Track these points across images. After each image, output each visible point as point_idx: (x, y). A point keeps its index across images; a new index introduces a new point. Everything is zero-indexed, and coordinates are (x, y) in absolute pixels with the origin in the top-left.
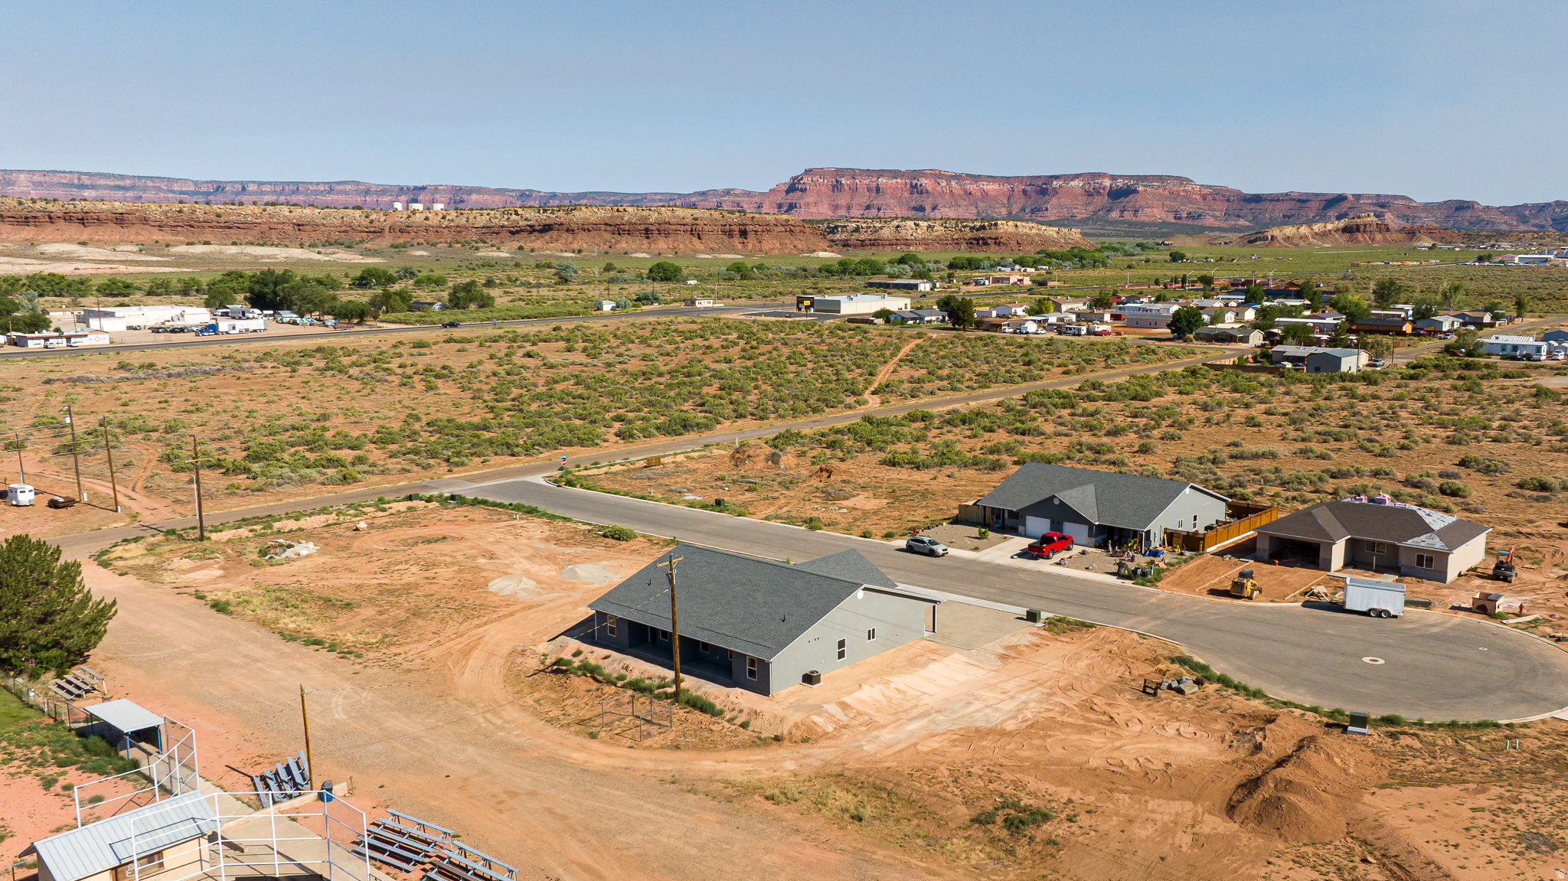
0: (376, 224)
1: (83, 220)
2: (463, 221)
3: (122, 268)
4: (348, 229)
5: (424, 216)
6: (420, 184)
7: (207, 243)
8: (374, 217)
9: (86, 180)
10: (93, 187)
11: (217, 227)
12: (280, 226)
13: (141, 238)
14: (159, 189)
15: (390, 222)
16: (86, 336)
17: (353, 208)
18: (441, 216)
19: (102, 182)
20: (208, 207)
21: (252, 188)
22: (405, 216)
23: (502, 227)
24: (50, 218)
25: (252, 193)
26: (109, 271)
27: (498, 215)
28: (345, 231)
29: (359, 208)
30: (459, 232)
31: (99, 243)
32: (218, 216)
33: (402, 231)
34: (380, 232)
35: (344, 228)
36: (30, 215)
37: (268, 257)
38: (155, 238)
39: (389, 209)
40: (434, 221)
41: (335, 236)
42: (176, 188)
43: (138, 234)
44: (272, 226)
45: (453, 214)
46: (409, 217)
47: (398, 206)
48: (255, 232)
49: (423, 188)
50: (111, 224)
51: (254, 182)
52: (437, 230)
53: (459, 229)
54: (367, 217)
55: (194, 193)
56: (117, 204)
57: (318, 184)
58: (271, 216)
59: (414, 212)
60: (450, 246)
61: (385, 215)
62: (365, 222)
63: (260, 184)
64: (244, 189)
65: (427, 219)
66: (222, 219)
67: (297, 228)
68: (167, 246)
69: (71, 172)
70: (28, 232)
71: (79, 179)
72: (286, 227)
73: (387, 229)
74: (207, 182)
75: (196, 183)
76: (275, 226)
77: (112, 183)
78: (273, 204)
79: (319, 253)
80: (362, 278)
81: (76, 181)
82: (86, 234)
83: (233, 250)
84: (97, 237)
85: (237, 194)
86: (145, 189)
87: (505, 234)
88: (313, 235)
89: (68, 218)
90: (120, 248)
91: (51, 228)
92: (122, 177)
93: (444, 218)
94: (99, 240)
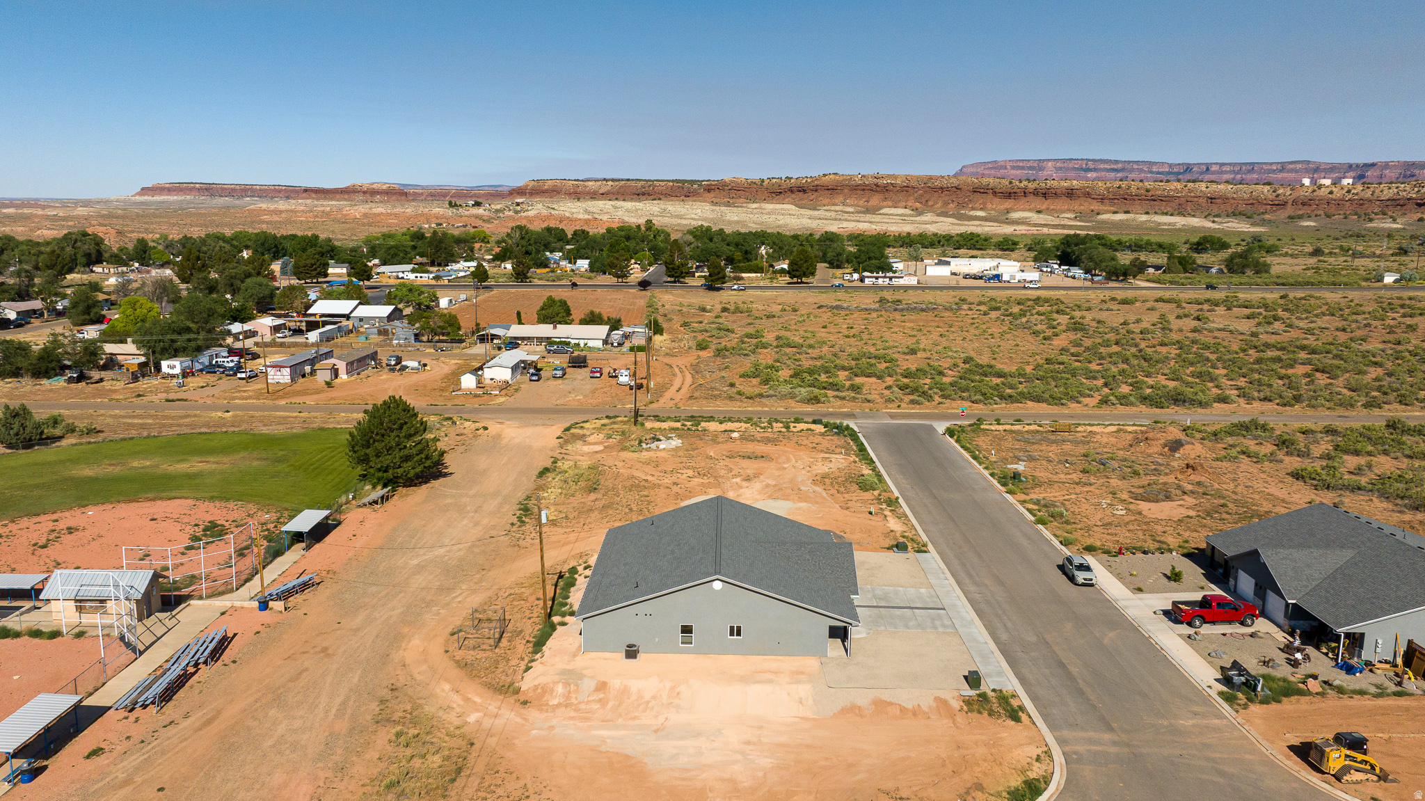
0: (1281, 198)
1: (1045, 194)
2: (1368, 194)
3: (1045, 230)
4: (1255, 202)
5: (1329, 190)
6: (1370, 161)
7: (1127, 212)
8: (1281, 191)
9: (1091, 165)
10: (1095, 170)
11: (1145, 200)
12: (1196, 199)
13: (1082, 208)
14: (1141, 171)
15: (1295, 195)
16: (902, 277)
17: (1264, 184)
18: (1346, 189)
19: (1102, 166)
20: (1141, 184)
21: (1214, 168)
22: (1310, 190)
23: (1409, 199)
24: (1025, 193)
25: (1214, 173)
26: (1035, 232)
27: (1408, 189)
28: (1252, 204)
29: (1269, 184)
30: (1362, 205)
31: (1049, 211)
32: (1148, 191)
33: (1304, 204)
34: (1283, 205)
35: (1251, 201)
36: (1012, 191)
37: (1169, 224)
38: (1092, 208)
39: (1295, 185)
40: (1338, 193)
41: (1242, 208)
42: (1155, 169)
43: (1081, 205)
44: (1189, 199)
45: (1359, 187)
46: (1314, 191)
47: (1307, 182)
48: (1175, 204)
49: (1373, 165)
50: (1064, 197)
51: (1216, 164)
52: (1339, 203)
53: (1362, 202)
54: (1274, 192)
55: (1169, 173)
56: (1075, 182)
57: (1271, 164)
58: (1190, 191)
59: (1320, 187)
60: (1345, 218)
61: (1292, 190)
62: (1271, 196)
63: (1222, 165)
64: (1208, 169)
65: (1331, 193)
66: (1150, 194)
67: (1209, 201)
68: (1098, 214)
69: (1082, 159)
70: (1008, 204)
71: (1086, 165)
72: (1201, 200)
73: (1290, 202)
74: (1179, 164)
75: (1171, 165)
76: (1192, 199)
77: (1109, 167)
78: (1194, 181)
79: (1214, 222)
80: (1198, 244)
81: (1084, 166)
82: (1044, 204)
83: (1144, 218)
84: (1052, 207)
85: (1202, 173)
86: (1132, 171)
87: (1411, 206)
88: (1222, 206)
89: (1036, 193)
90: (1063, 215)
91: (1024, 200)
92: (1116, 162)
93: (1349, 191)
94: (1053, 209)
